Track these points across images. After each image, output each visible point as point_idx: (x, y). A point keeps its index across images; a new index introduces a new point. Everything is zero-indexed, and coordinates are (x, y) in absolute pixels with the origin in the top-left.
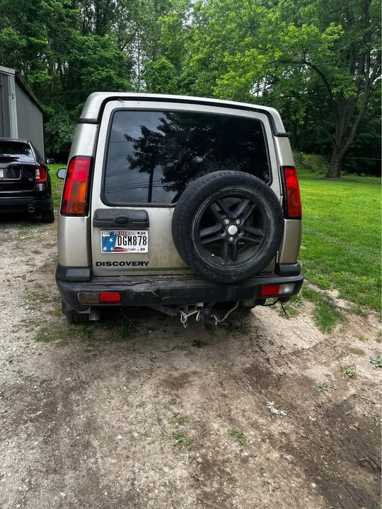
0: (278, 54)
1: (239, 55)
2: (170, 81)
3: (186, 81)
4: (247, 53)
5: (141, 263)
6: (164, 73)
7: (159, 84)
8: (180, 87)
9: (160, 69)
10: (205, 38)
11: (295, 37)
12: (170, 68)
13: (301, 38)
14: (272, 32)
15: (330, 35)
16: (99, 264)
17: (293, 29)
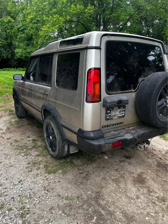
0: (68, 18)
1: (51, 17)
2: (14, 28)
3: (22, 28)
4: (55, 16)
5: (121, 123)
6: (10, 24)
7: (8, 30)
8: (19, 31)
9: (8, 22)
10: (33, 8)
11: (75, 10)
12: (13, 22)
13: (77, 11)
14: (64, 7)
15: (89, 10)
16: (103, 127)
17: (74, 7)
